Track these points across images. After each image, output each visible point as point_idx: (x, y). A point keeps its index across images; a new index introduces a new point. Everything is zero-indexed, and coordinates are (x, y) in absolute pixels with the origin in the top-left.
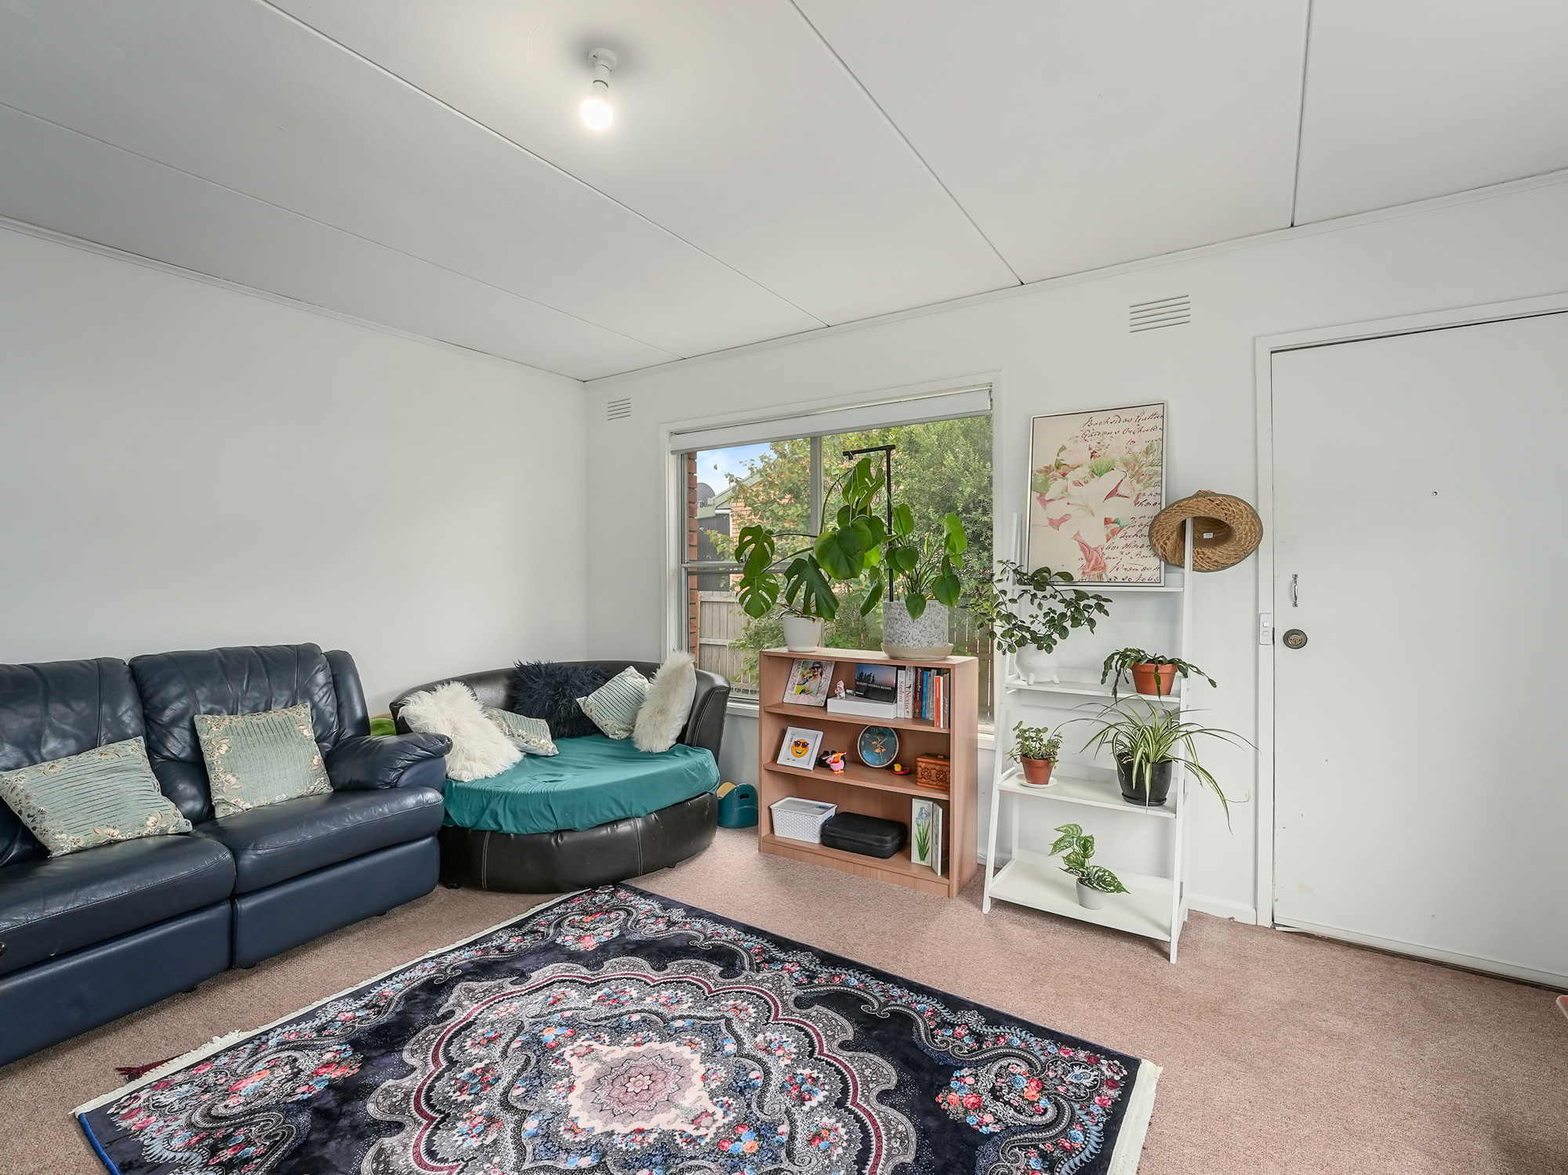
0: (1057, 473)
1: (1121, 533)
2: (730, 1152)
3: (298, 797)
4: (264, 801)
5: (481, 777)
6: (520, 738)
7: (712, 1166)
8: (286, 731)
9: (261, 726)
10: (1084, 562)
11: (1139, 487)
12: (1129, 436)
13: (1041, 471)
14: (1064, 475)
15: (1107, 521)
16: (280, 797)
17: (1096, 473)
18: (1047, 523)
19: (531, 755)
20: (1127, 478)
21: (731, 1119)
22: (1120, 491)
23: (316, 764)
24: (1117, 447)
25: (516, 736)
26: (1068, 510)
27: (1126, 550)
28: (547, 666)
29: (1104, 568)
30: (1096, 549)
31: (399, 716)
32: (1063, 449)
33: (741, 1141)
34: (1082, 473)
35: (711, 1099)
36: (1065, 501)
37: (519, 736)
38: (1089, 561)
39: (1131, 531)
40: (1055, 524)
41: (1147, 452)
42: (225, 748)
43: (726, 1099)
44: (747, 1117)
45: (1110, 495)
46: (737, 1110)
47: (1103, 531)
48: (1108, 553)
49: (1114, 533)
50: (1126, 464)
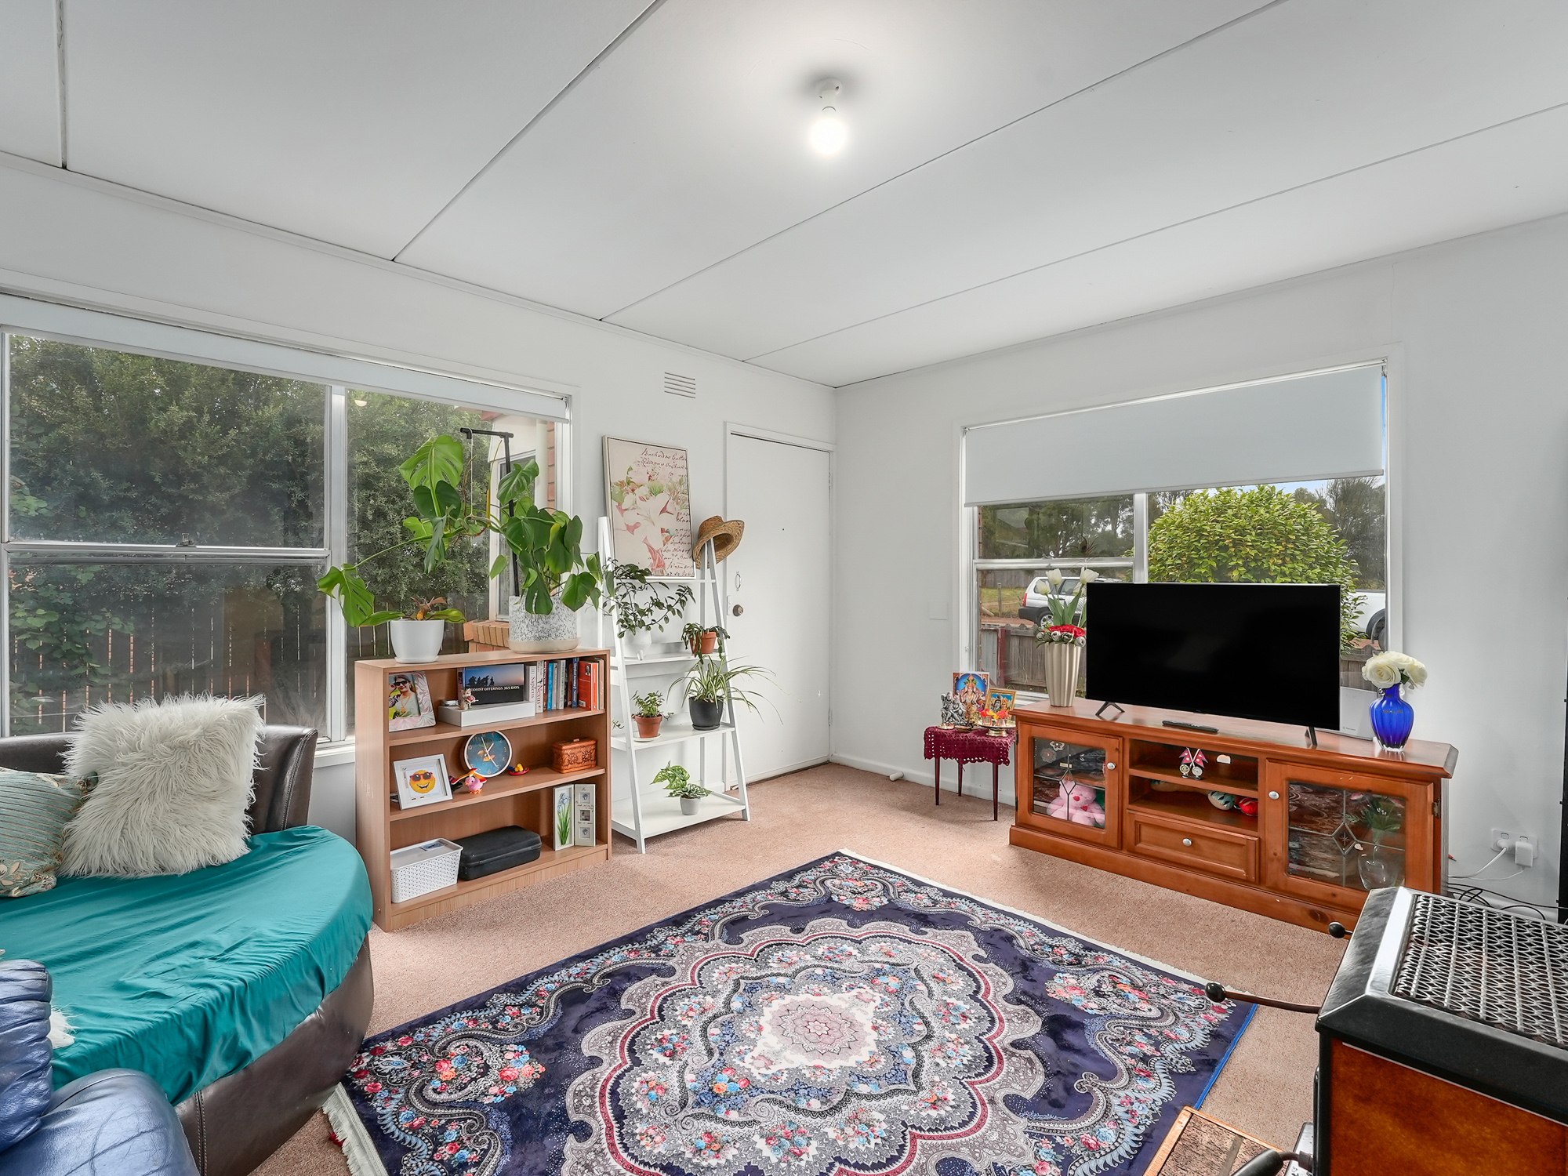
0: (628, 488)
1: (671, 541)
10: (652, 561)
11: (678, 507)
12: (669, 470)
13: (617, 484)
14: (633, 490)
15: (662, 530)
17: (654, 492)
18: (625, 528)
20: (671, 501)
22: (668, 509)
24: (664, 476)
26: (638, 519)
27: (675, 554)
29: (664, 566)
30: (658, 551)
32: (630, 469)
34: (643, 491)
36: (636, 511)
38: (655, 560)
39: (677, 540)
40: (631, 529)
41: (680, 483)
45: (662, 512)
47: (661, 538)
48: (665, 554)
49: (667, 539)
50: (670, 490)
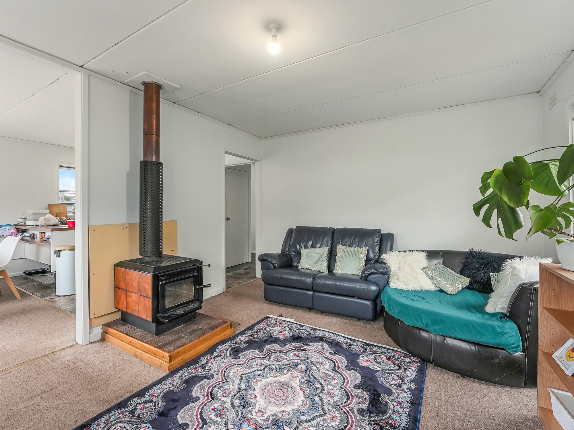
2: (243, 423)
3: (354, 275)
4: (345, 272)
5: (398, 288)
6: (436, 281)
7: (238, 419)
8: (356, 255)
9: (351, 251)
16: (349, 273)
19: (441, 291)
21: (260, 422)
23: (361, 266)
25: (434, 279)
28: (485, 253)
31: (381, 257)
33: (248, 426)
35: (271, 415)
37: (435, 279)
42: (340, 255)
43: (271, 419)
44: (261, 427)
46: (265, 424)
